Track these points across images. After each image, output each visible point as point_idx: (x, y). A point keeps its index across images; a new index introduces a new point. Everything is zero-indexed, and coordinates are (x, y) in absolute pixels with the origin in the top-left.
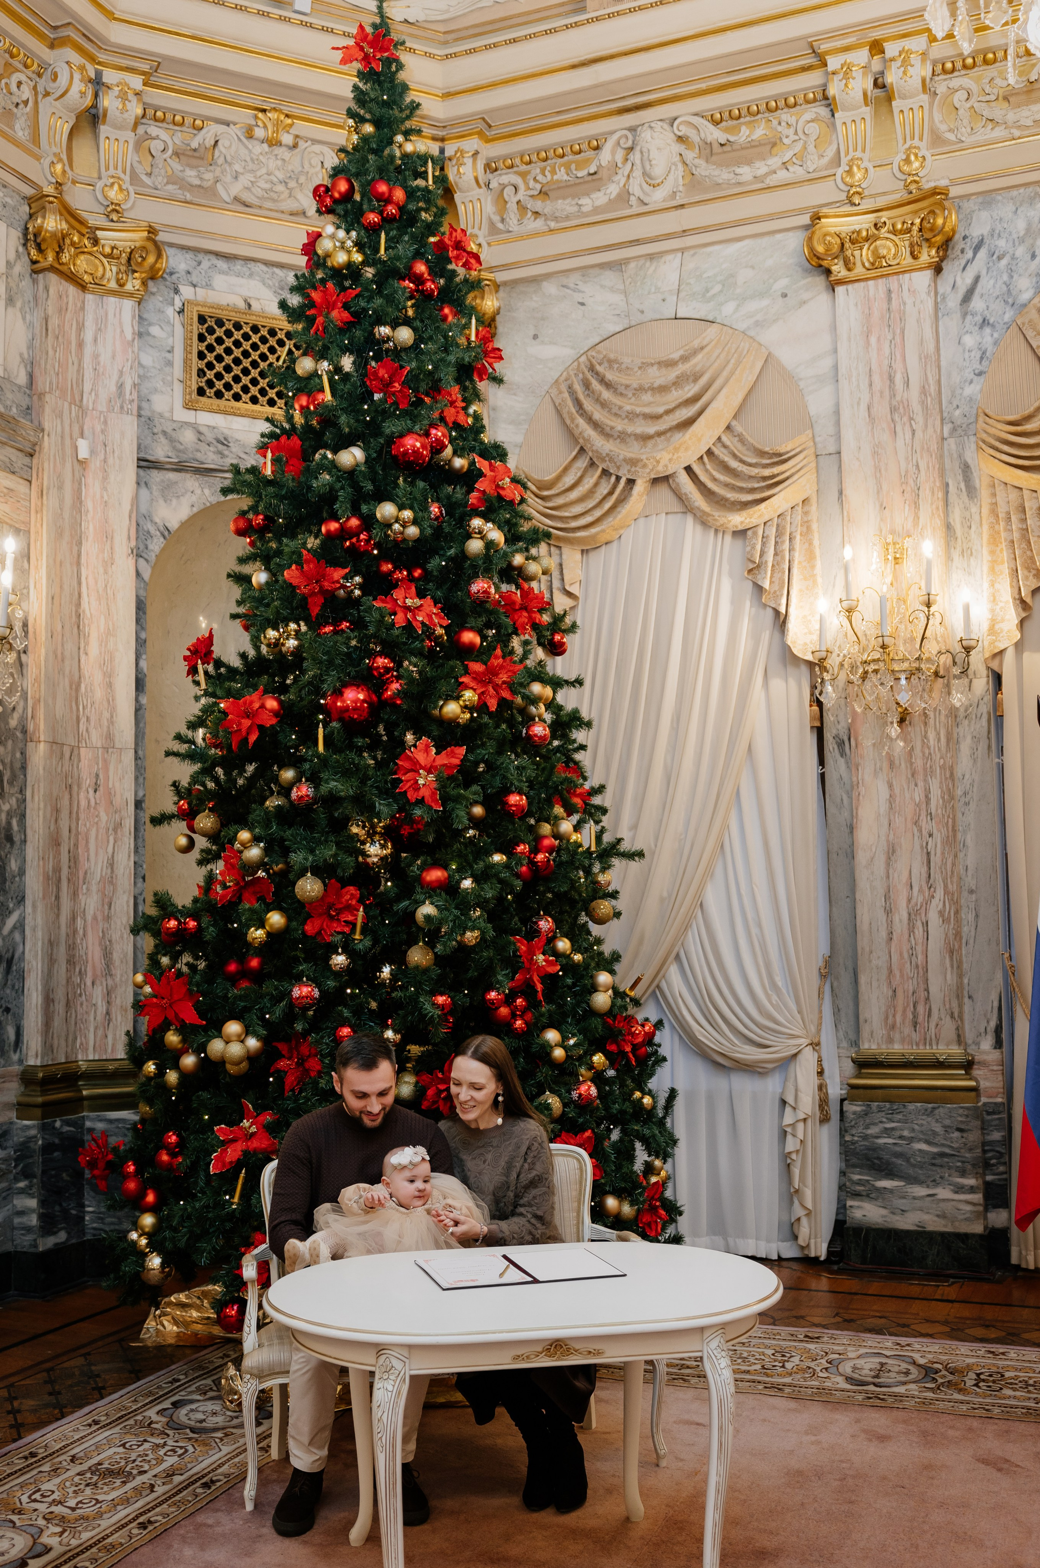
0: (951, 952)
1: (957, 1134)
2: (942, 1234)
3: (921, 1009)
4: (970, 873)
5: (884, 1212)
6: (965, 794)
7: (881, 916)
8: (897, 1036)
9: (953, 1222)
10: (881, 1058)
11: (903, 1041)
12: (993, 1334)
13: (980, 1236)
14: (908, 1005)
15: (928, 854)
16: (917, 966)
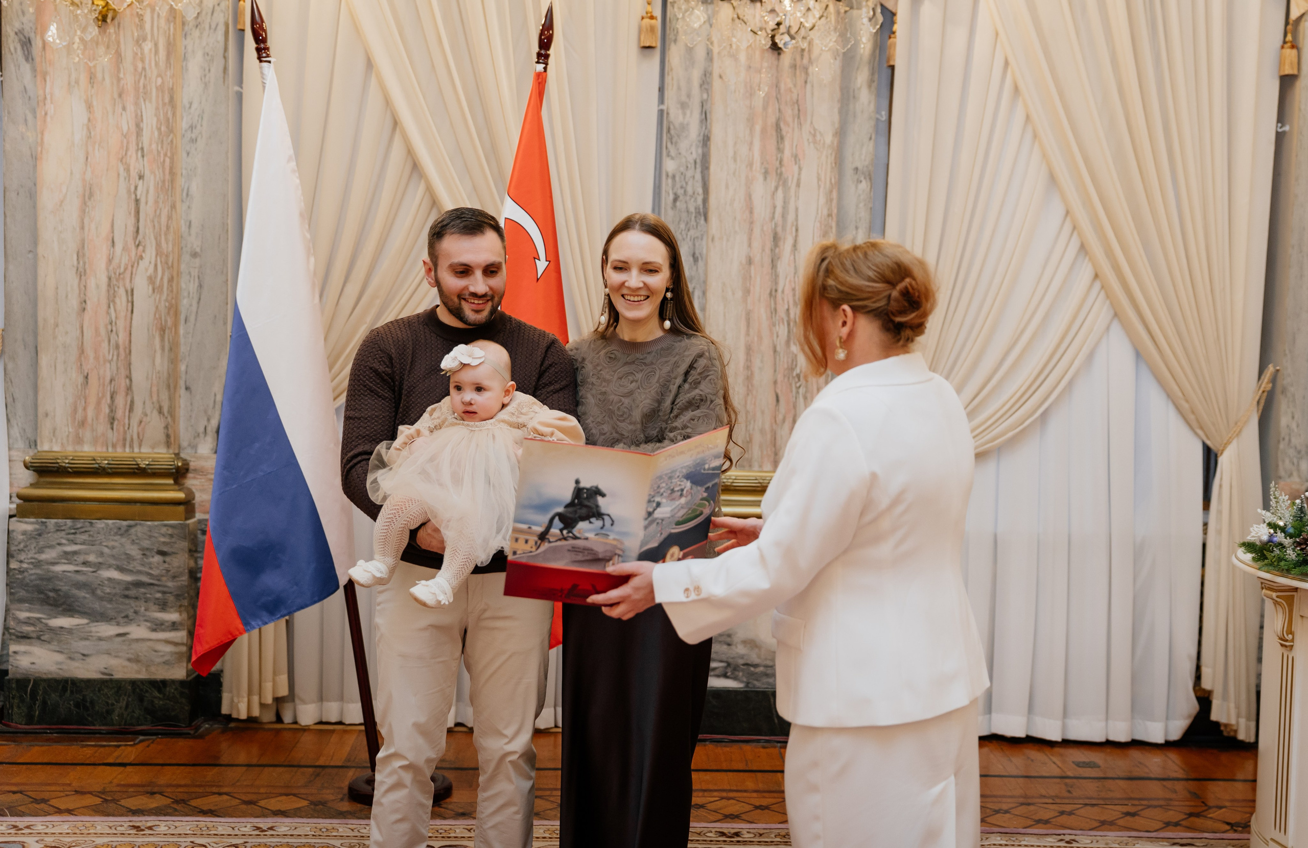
0: (163, 330)
1: (157, 559)
2: (133, 683)
3: (120, 401)
4: (194, 231)
5: (59, 657)
6: (192, 127)
7: (72, 279)
8: (87, 435)
9: (148, 666)
10: (65, 463)
11: (95, 441)
12: (158, 801)
13: (182, 683)
14: (104, 396)
15: (137, 201)
16: (117, 347)
